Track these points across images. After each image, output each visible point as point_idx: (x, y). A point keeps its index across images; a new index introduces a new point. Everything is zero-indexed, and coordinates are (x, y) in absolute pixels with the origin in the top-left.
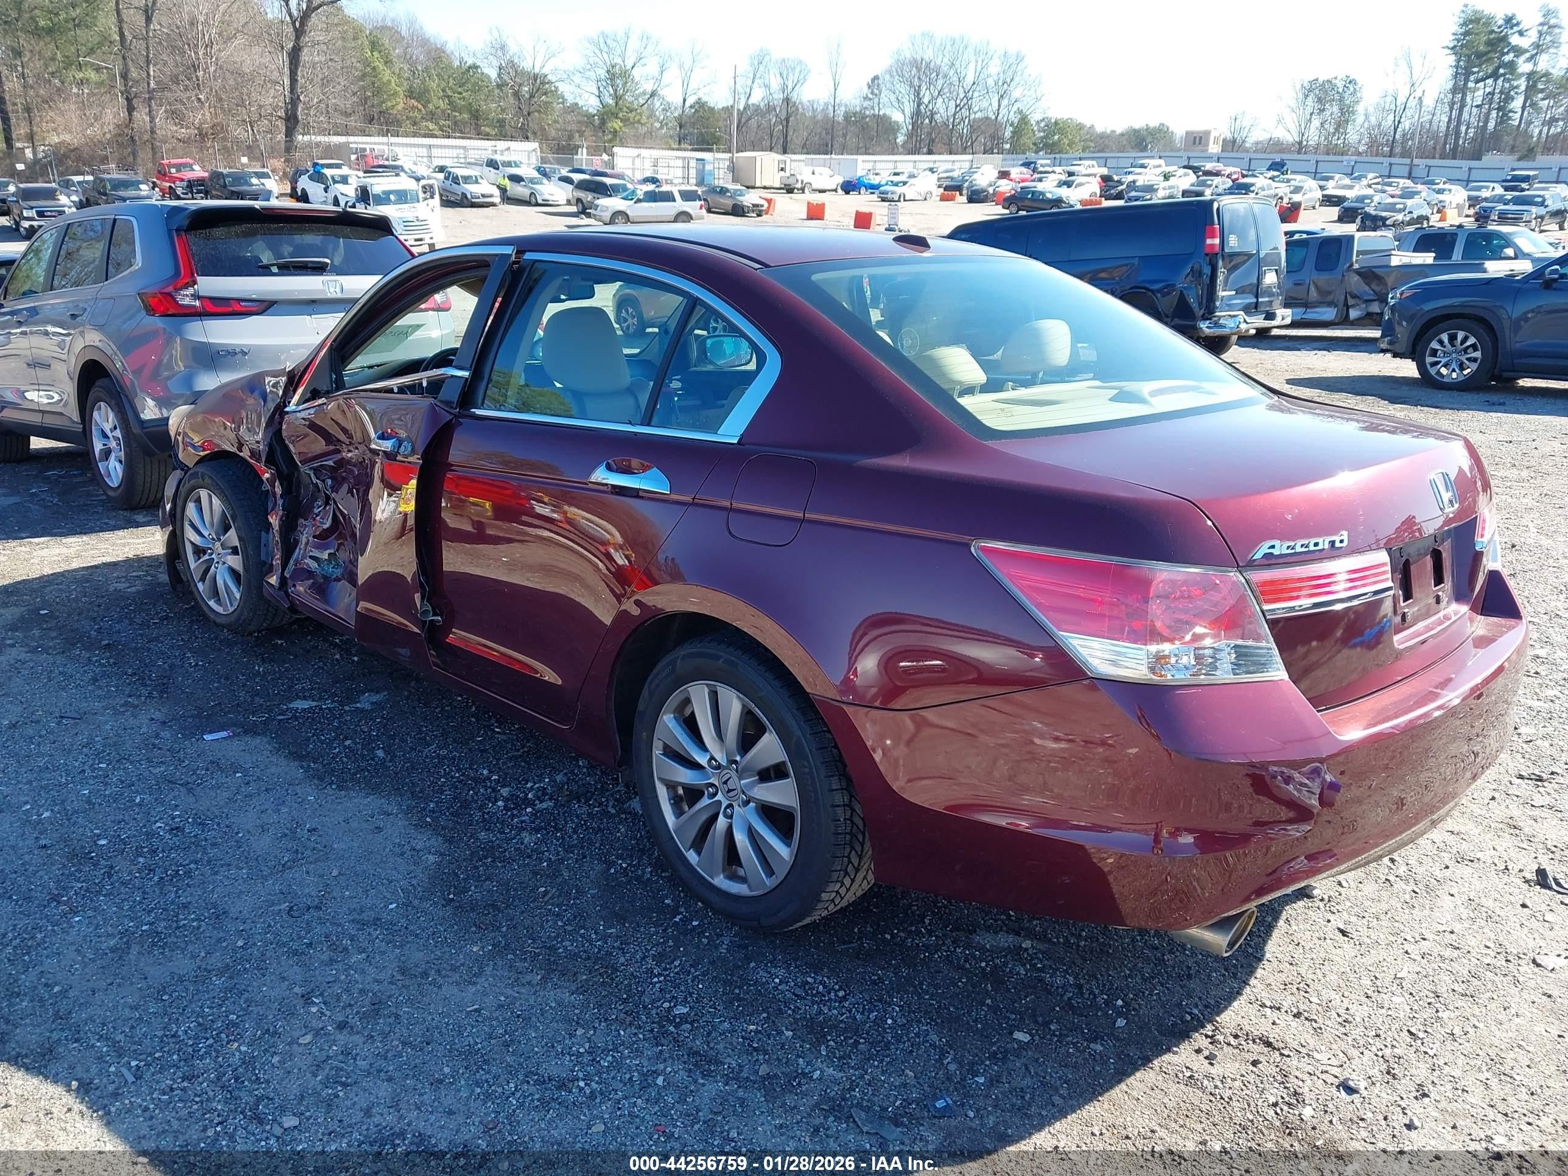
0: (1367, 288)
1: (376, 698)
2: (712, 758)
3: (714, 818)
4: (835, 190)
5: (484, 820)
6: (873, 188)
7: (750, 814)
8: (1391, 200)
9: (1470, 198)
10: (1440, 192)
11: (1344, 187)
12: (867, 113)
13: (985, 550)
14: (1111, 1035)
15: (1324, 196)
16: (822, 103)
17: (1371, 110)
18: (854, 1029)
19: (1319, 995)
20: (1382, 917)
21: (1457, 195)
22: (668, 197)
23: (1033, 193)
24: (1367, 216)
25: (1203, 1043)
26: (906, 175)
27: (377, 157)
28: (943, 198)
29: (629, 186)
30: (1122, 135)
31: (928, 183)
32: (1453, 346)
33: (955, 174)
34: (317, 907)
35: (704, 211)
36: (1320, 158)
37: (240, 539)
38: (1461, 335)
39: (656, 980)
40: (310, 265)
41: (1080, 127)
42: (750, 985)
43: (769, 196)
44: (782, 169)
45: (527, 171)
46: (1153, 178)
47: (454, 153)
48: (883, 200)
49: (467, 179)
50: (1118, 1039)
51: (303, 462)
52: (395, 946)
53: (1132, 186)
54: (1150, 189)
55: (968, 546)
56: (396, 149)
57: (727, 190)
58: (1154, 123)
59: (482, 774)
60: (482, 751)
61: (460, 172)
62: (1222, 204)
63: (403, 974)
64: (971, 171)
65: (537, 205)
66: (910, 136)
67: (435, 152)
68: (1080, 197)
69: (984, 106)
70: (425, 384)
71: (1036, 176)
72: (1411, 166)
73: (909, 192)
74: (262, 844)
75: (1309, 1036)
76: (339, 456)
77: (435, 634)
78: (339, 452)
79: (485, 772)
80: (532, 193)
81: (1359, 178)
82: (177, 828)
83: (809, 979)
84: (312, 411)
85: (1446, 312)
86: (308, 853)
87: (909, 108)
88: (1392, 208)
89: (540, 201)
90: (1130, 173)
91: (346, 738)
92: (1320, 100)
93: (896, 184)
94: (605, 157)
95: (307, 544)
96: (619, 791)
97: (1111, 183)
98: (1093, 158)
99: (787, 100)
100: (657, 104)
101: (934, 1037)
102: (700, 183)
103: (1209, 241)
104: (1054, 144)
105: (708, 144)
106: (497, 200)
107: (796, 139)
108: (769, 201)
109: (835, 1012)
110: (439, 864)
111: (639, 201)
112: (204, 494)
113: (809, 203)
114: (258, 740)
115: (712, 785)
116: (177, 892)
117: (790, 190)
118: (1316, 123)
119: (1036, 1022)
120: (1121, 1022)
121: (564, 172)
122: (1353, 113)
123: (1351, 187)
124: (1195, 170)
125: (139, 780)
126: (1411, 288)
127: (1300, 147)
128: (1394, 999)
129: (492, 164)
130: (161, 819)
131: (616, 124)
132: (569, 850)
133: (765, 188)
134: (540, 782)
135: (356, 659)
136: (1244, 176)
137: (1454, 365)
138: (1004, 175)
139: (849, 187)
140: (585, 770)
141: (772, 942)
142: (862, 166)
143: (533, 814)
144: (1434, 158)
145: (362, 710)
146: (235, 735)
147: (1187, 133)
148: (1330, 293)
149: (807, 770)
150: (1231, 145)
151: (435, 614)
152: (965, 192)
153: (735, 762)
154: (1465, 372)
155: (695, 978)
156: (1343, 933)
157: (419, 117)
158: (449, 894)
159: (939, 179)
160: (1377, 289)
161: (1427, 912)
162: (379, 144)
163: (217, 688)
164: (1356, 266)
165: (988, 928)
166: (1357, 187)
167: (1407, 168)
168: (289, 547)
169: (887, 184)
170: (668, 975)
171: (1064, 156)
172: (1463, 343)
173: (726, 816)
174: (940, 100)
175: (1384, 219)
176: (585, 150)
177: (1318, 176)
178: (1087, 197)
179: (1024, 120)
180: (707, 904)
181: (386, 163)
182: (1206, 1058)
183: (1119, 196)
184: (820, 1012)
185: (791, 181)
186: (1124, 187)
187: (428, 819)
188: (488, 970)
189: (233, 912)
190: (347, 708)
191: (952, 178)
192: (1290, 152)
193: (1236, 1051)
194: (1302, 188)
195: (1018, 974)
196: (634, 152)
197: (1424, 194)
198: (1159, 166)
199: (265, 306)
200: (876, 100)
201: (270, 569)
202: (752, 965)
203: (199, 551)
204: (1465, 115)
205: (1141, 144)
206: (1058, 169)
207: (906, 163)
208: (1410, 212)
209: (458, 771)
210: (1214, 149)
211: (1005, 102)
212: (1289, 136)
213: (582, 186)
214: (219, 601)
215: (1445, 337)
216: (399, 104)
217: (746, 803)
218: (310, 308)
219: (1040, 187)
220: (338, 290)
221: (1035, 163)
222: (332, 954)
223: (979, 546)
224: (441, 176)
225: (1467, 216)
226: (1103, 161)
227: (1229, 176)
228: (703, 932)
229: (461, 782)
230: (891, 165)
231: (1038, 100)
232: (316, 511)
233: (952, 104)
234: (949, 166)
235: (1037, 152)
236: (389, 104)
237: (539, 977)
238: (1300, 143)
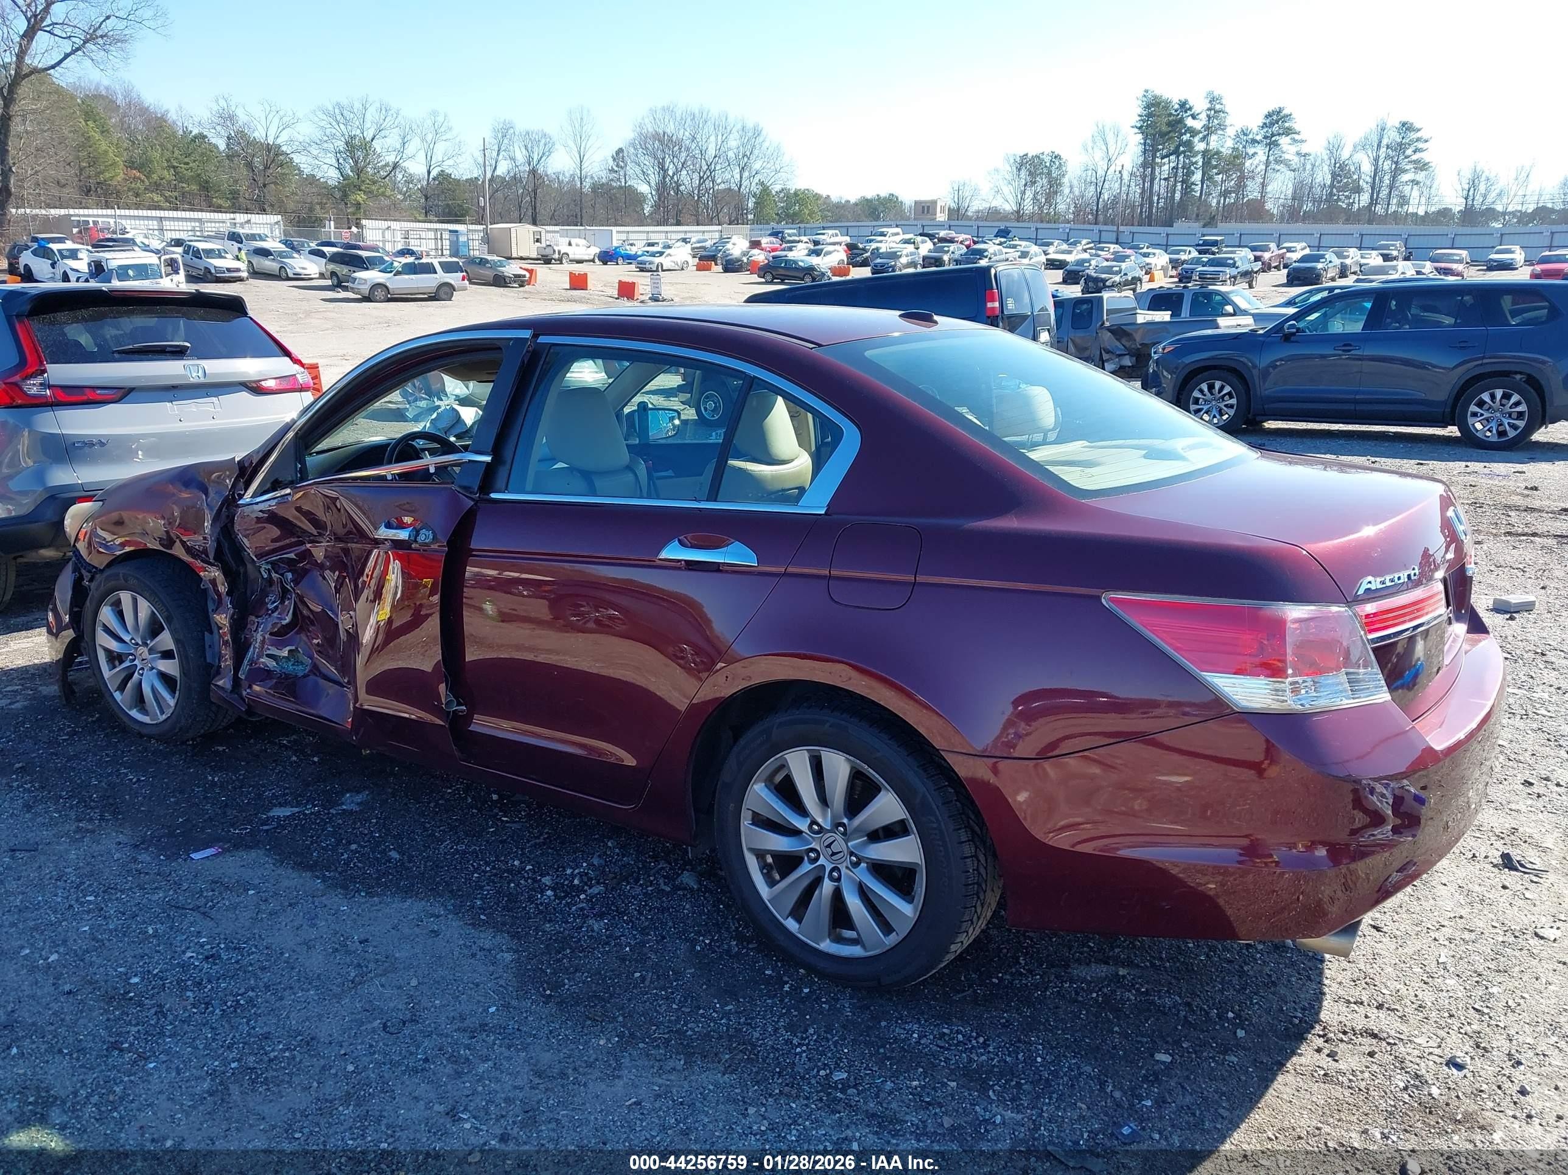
0: (1118, 344)
1: (359, 798)
2: (814, 822)
3: (817, 882)
4: (593, 261)
5: (541, 912)
6: (630, 258)
7: (862, 874)
8: (1106, 264)
9: (1171, 261)
10: (1146, 255)
11: (1063, 252)
12: (614, 184)
13: (1113, 600)
14: (1238, 1046)
15: (1047, 260)
16: (567, 175)
17: (1075, 183)
18: (1008, 1072)
19: (1386, 987)
20: (1399, 910)
21: (1161, 259)
22: (429, 269)
23: (786, 261)
24: (1089, 278)
25: (1320, 1042)
26: (661, 245)
27: (102, 230)
28: (700, 268)
29: (386, 258)
30: (856, 204)
31: (682, 254)
32: (1212, 394)
33: (708, 244)
34: (412, 1021)
35: (466, 282)
36: (1039, 225)
37: (177, 641)
38: (1218, 384)
39: (798, 1050)
40: (168, 349)
41: (817, 197)
42: (891, 1044)
43: (530, 267)
44: (538, 241)
45: (273, 244)
46: (894, 245)
47: (189, 225)
48: (642, 270)
49: (209, 253)
50: (1244, 1049)
51: (260, 556)
52: (518, 1050)
53: (876, 253)
54: (894, 256)
55: (1099, 598)
56: (124, 222)
57: (487, 261)
58: (884, 194)
59: (513, 865)
60: (502, 842)
61: (201, 246)
62: (999, 269)
63: (540, 1076)
64: (723, 241)
65: (288, 279)
66: (657, 206)
67: (167, 224)
68: (830, 265)
69: (727, 177)
70: (432, 470)
71: (784, 245)
72: (1118, 232)
73: (667, 262)
74: (315, 962)
75: (1399, 1024)
76: (303, 548)
77: (458, 724)
78: (303, 543)
79: (516, 863)
80: (281, 267)
81: (1075, 244)
82: (212, 956)
83: (945, 1030)
84: (273, 502)
85: (1202, 364)
86: (372, 966)
87: (654, 179)
88: (1109, 270)
89: (291, 275)
90: (871, 241)
91: (349, 843)
92: (1031, 174)
93: (653, 255)
94: (354, 229)
95: (263, 642)
96: (663, 868)
97: (856, 251)
98: (835, 228)
99: (533, 172)
100: (400, 176)
101: (1088, 1069)
102: (455, 253)
103: (990, 305)
104: (795, 214)
105: (456, 216)
106: (245, 274)
107: (543, 212)
108: (531, 271)
109: (984, 1058)
110: (518, 961)
111: (398, 273)
112: (125, 597)
113: (571, 273)
114: (253, 854)
115: (812, 850)
116: (248, 1023)
117: (547, 260)
118: (1029, 194)
119: (1167, 1042)
120: (1241, 1033)
121: (313, 245)
122: (1060, 185)
123: (1070, 252)
124: (931, 237)
125: (141, 910)
126: (1171, 344)
127: (1018, 215)
128: (1447, 981)
129: (234, 237)
130: (188, 948)
131: (360, 197)
132: (644, 932)
133: (521, 258)
134: (577, 867)
135: (316, 759)
136: (975, 243)
137: (1214, 412)
138: (755, 244)
139: (607, 257)
140: (617, 850)
141: (891, 1000)
142: (617, 236)
143: (589, 900)
144: (1133, 225)
145: (351, 812)
146: (225, 851)
147: (916, 202)
148: (1086, 349)
149: (935, 825)
150: (957, 214)
151: (459, 704)
152: (719, 262)
153: (843, 825)
154: (1225, 417)
155: (835, 1043)
156: (1377, 928)
157: (142, 188)
158: (545, 990)
159: (693, 249)
160: (1127, 344)
161: (1432, 902)
162: (103, 216)
163: (176, 803)
164: (1107, 324)
165: (1079, 961)
166: (1075, 252)
167: (1115, 235)
168: (241, 648)
169: (643, 255)
170: (808, 1044)
171: (808, 226)
172: (1220, 392)
173: (831, 878)
174: (684, 172)
175: (1104, 281)
176: (332, 223)
177: (1039, 242)
178: (835, 264)
179: (765, 189)
180: (811, 969)
181: (115, 236)
182: (1328, 1055)
183: (864, 264)
184: (970, 1060)
185: (548, 251)
186: (868, 254)
187: (482, 917)
188: (626, 1061)
189: (323, 1036)
190: (333, 811)
191: (704, 248)
192: (1009, 220)
193: (1350, 1046)
194: (1028, 253)
195: (1129, 999)
196: (384, 224)
197: (1133, 258)
198: (897, 234)
199: (122, 393)
200: (622, 173)
201: (218, 672)
202: (883, 1024)
203: (114, 658)
204: (1156, 187)
205: (874, 213)
206: (805, 239)
207: (659, 234)
208: (1125, 274)
209: (487, 864)
210: (941, 217)
211: (746, 174)
212: (1009, 207)
213: (335, 259)
214: (144, 710)
215: (1204, 387)
216: (118, 176)
217: (856, 865)
218: (170, 394)
219: (791, 255)
220: (201, 374)
221: (782, 233)
222: (455, 1067)
223: (1108, 598)
224: (180, 250)
225: (1171, 277)
226: (845, 230)
227: (961, 243)
228: (819, 998)
229: (495, 875)
230: (644, 236)
231: (777, 172)
232: (271, 607)
233: (696, 176)
234: (700, 236)
235: (779, 222)
236: (107, 175)
237: (682, 1062)
238: (1018, 212)
